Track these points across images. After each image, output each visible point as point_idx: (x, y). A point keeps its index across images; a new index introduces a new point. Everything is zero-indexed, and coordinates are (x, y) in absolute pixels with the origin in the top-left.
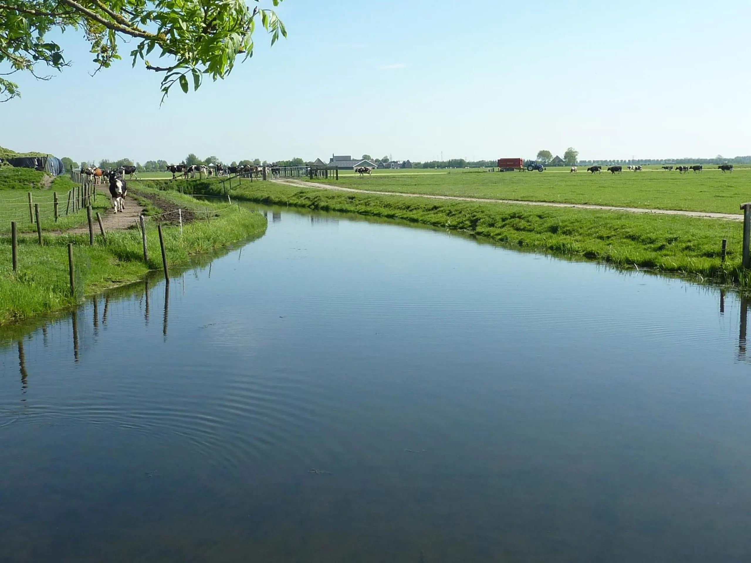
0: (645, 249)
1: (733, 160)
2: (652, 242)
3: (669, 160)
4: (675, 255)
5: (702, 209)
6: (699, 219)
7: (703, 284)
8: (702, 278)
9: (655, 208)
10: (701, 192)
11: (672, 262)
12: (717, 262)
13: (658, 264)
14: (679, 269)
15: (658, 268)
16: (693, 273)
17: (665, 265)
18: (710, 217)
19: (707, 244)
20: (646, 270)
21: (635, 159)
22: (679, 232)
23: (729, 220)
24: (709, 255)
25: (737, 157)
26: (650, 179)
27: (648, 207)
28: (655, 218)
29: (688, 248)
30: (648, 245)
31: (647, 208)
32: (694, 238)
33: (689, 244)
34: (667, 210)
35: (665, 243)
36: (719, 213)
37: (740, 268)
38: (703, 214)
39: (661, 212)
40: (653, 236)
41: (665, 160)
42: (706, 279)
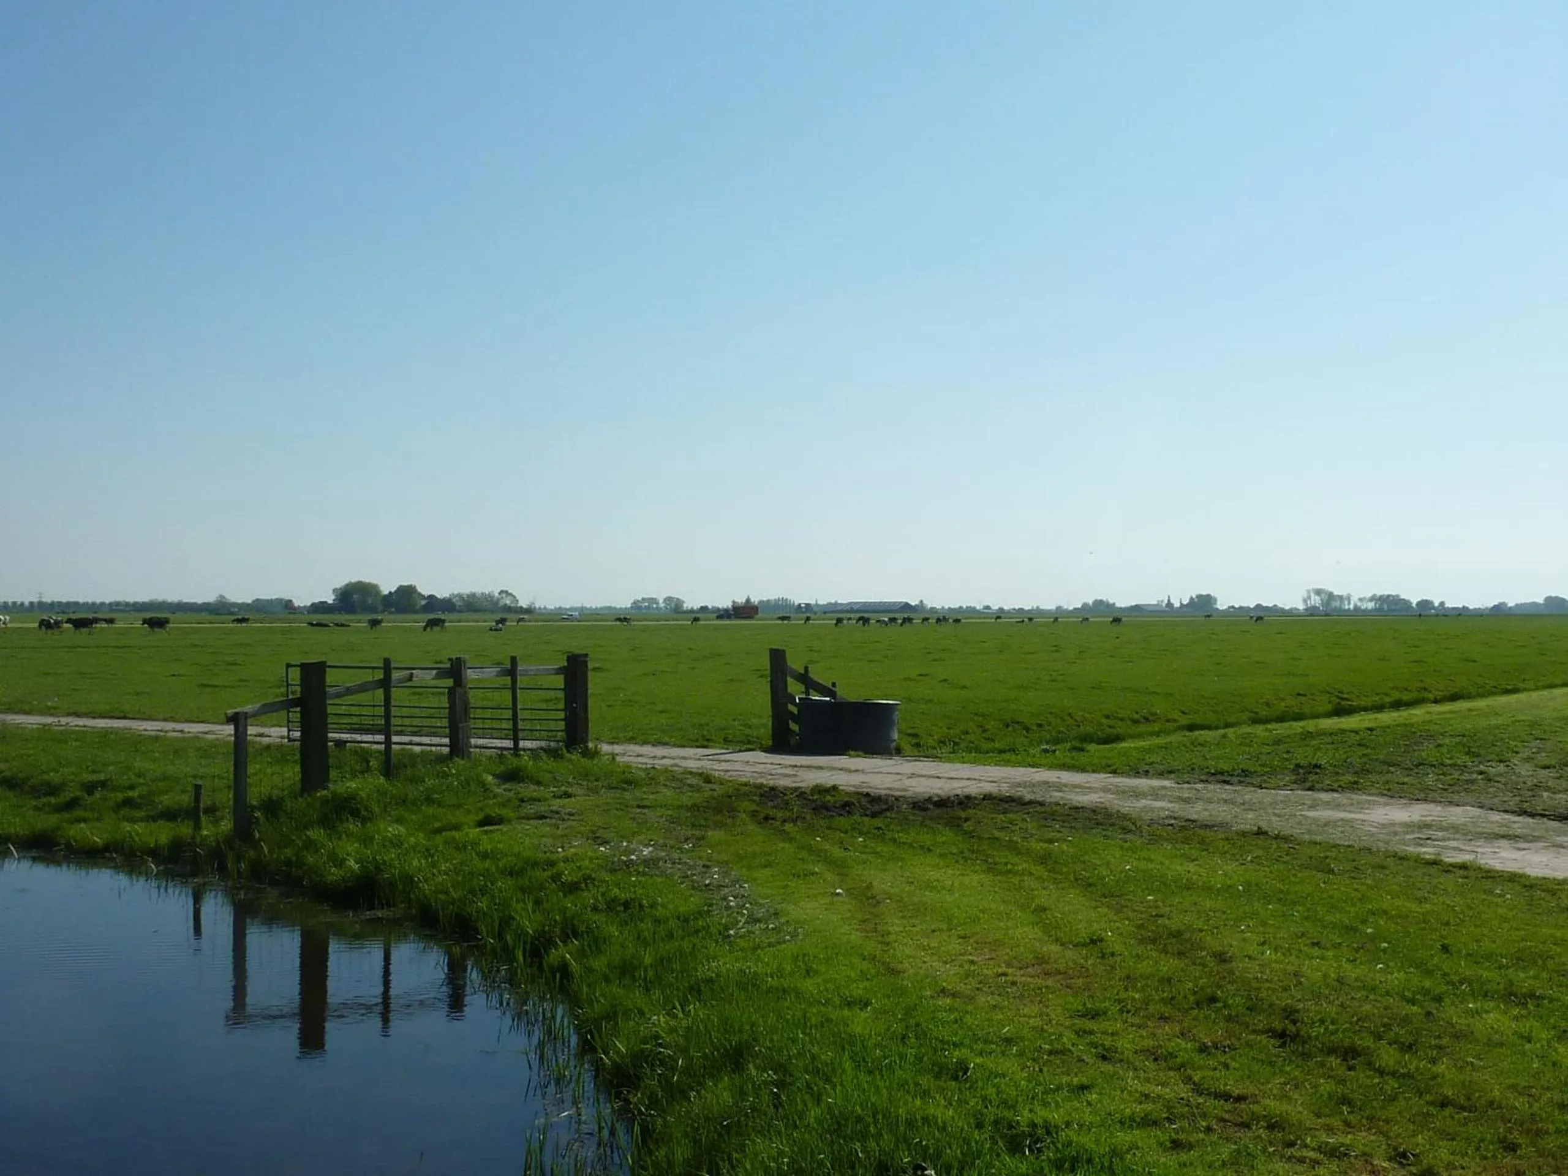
0: (36, 808)
1: (248, 605)
2: (52, 790)
3: (118, 604)
4: (98, 820)
5: (169, 715)
6: (157, 738)
7: (157, 876)
8: (153, 866)
9: (68, 715)
10: (174, 675)
11: (92, 834)
12: (185, 830)
13: (63, 841)
14: (107, 848)
15: (61, 850)
16: (136, 856)
17: (75, 841)
18: (181, 731)
19: (167, 792)
20: (37, 855)
21: (44, 600)
22: (111, 768)
23: (217, 739)
24: (170, 815)
25: (257, 600)
26: (69, 647)
27: (52, 711)
28: (62, 737)
29: (128, 803)
30: (44, 800)
31: (51, 715)
32: (142, 781)
33: (130, 794)
34: (94, 718)
35: (78, 793)
36: (202, 722)
37: (229, 841)
38: (169, 726)
39: (81, 722)
40: (54, 777)
41: (110, 604)
42: (161, 868)
